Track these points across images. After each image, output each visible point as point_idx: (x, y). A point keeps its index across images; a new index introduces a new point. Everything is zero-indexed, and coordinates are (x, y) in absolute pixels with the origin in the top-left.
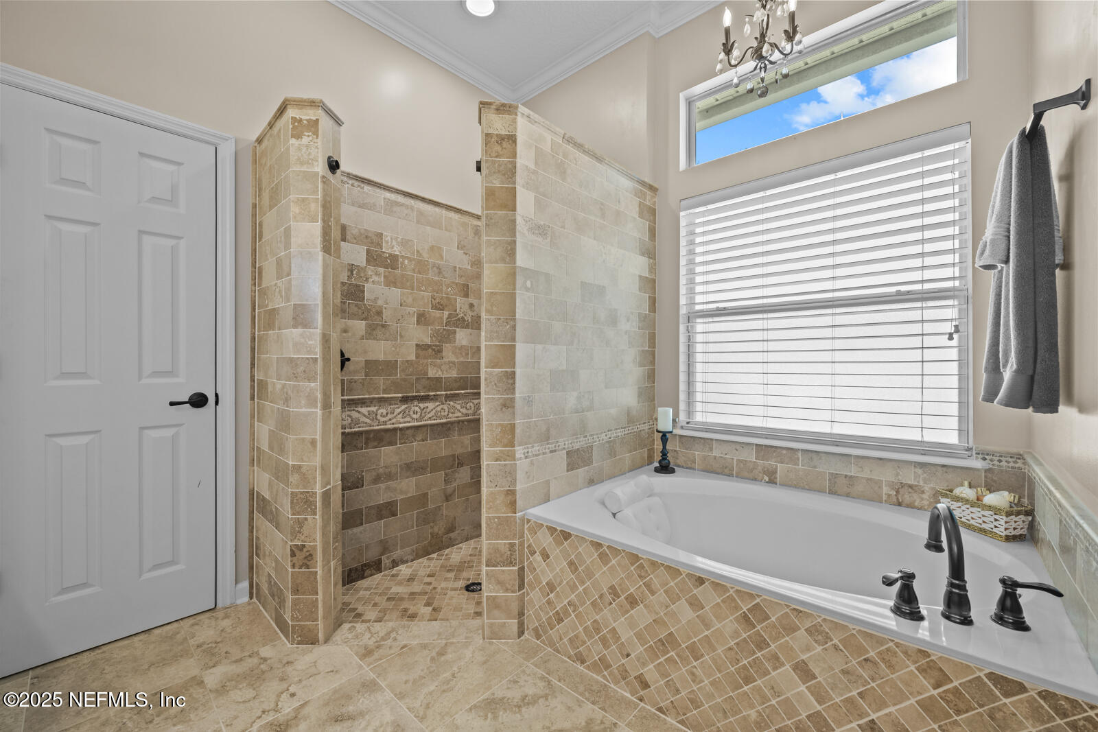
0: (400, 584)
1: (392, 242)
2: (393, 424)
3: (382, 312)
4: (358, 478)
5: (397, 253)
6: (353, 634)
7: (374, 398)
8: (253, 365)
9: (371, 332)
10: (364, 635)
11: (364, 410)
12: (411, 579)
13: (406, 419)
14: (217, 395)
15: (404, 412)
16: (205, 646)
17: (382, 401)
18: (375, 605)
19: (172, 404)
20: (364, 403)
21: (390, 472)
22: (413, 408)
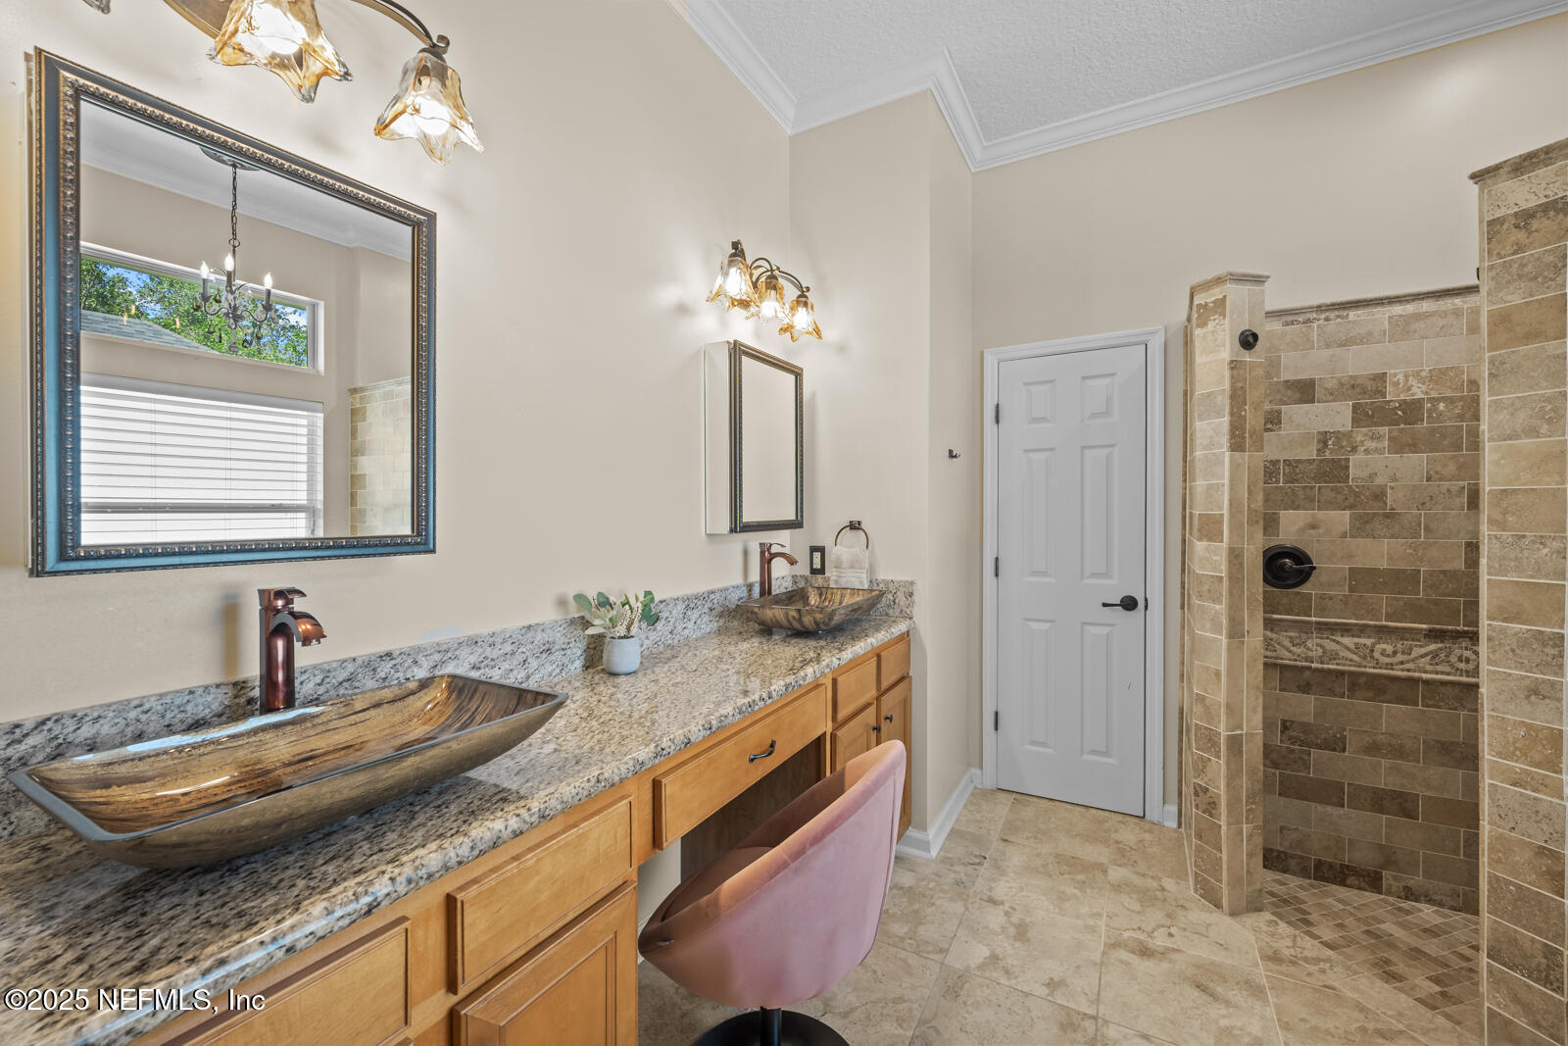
0: (1404, 926)
1: (1407, 381)
2: (1409, 670)
3: (1384, 494)
4: (1335, 736)
5: (1420, 396)
6: (1270, 929)
7: (1366, 626)
8: (1183, 570)
9: (1362, 527)
10: (1283, 938)
11: (1348, 641)
12: (1432, 932)
13: (1439, 668)
14: (1146, 600)
15: (1435, 655)
16: (1121, 845)
17: (1382, 632)
18: (1341, 926)
19: (1105, 605)
20: (1348, 631)
21: (1401, 745)
22: (1458, 652)
